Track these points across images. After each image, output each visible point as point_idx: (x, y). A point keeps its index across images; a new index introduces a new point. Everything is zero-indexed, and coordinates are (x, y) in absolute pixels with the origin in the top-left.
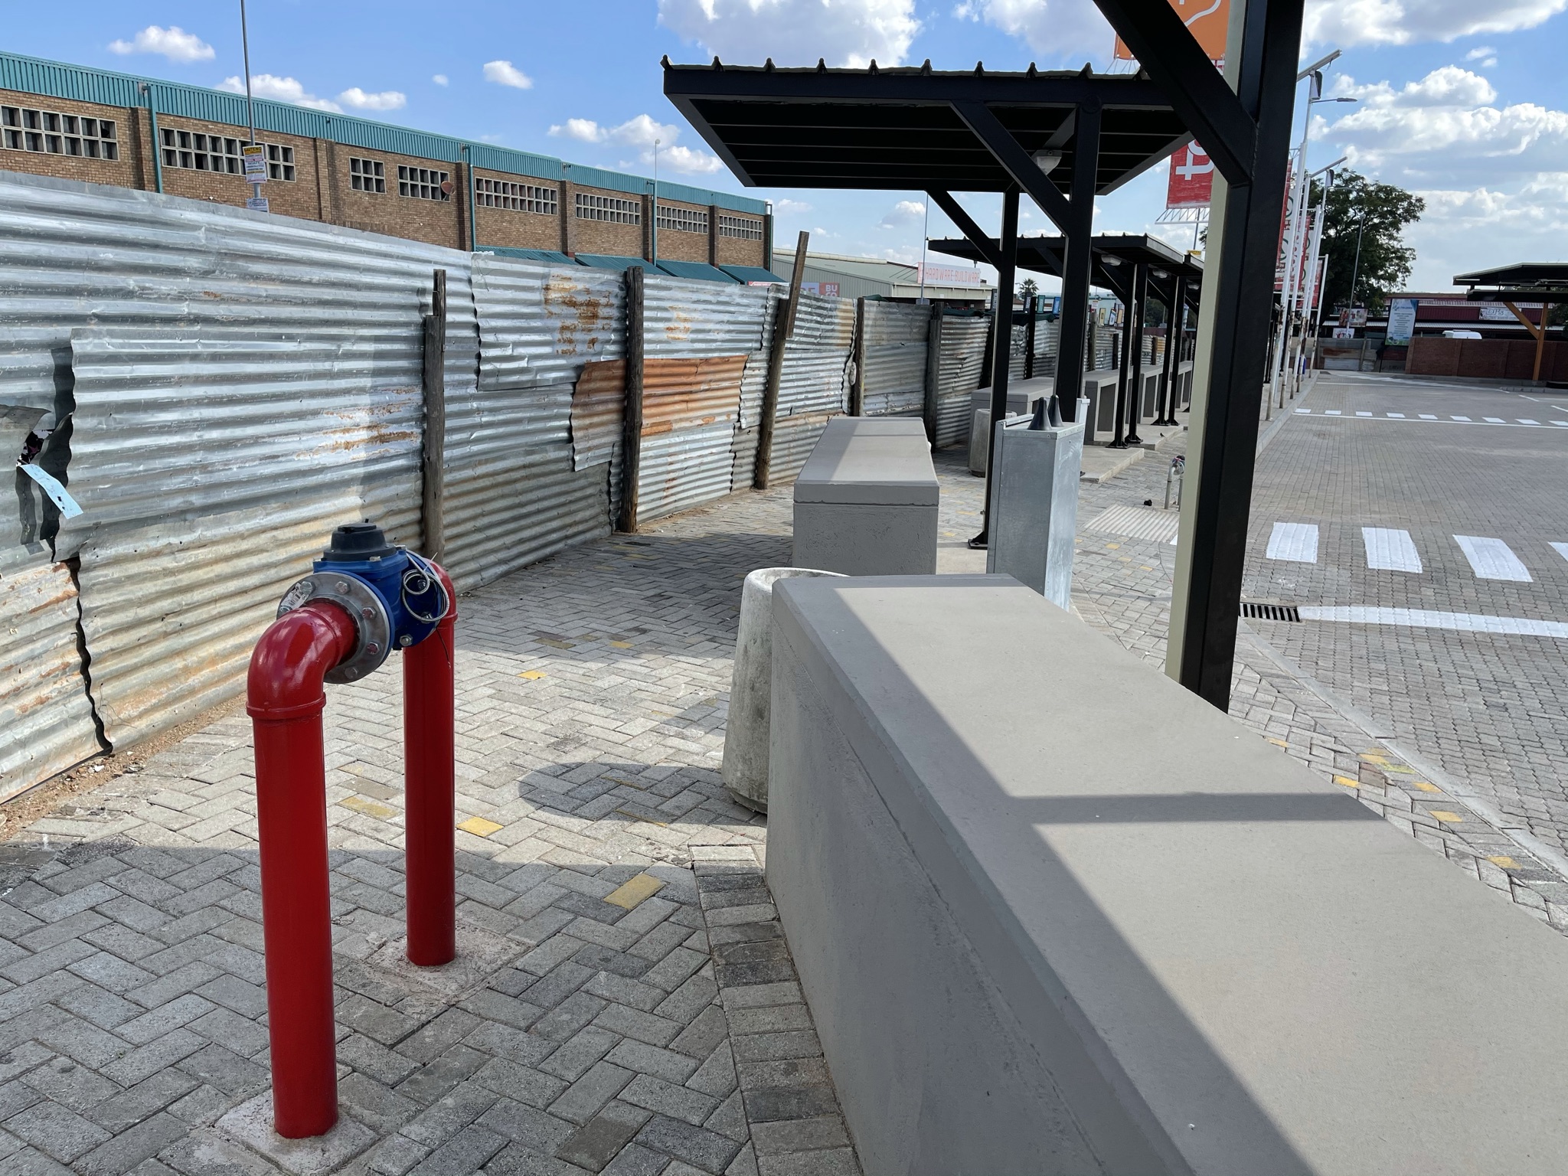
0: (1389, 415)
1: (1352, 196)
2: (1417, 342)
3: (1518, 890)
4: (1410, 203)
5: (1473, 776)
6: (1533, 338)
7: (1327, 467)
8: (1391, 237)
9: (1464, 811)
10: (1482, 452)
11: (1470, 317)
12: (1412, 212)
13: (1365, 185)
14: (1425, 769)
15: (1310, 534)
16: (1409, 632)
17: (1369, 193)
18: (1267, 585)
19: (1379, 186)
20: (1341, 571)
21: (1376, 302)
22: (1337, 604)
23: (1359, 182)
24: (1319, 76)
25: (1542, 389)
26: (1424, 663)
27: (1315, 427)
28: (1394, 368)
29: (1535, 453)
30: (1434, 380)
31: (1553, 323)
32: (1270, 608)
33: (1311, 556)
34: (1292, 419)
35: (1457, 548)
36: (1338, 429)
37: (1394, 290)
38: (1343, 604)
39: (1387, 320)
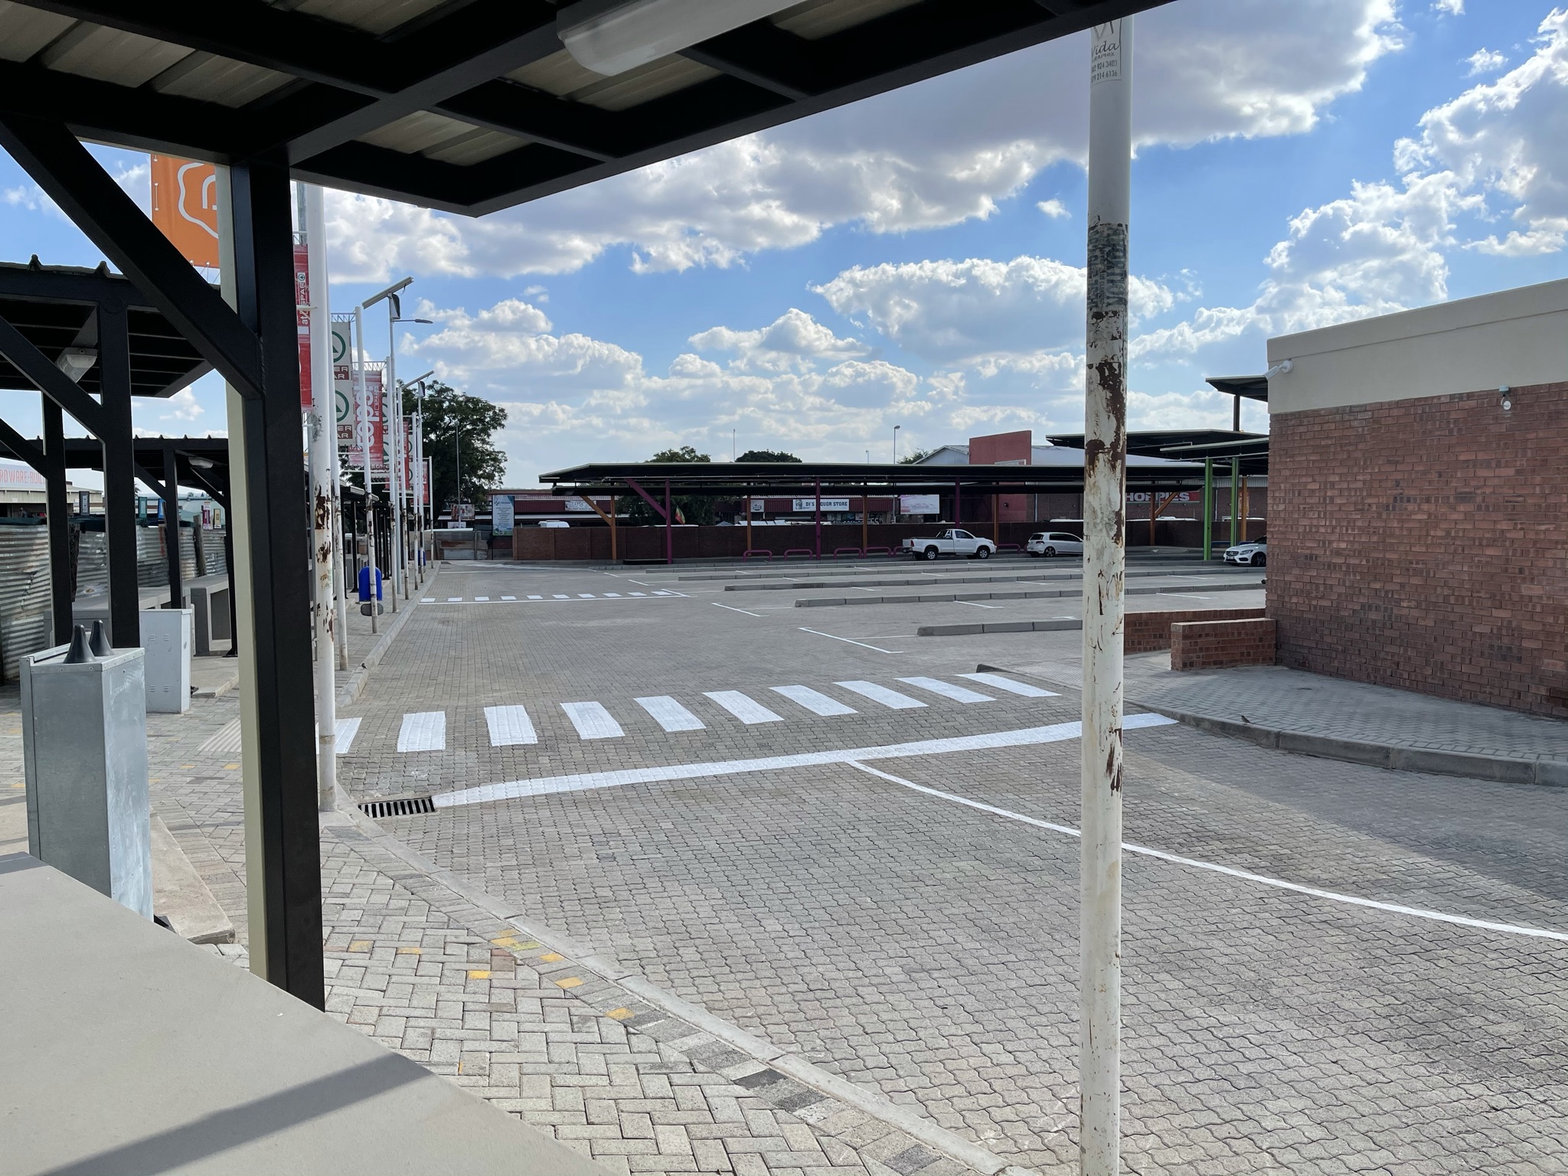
0: (503, 598)
1: (446, 405)
2: (519, 532)
3: (633, 1039)
4: (495, 413)
5: (593, 931)
6: (606, 524)
7: (453, 653)
8: (484, 442)
9: (585, 971)
10: (579, 625)
11: (559, 509)
12: (498, 420)
13: (455, 396)
14: (548, 939)
15: (437, 720)
16: (531, 802)
17: (459, 403)
18: (400, 780)
19: (467, 397)
20: (469, 753)
21: (480, 498)
22: (468, 786)
23: (450, 393)
24: (396, 299)
25: (620, 567)
26: (547, 830)
27: (440, 615)
28: (503, 556)
29: (619, 621)
30: (538, 564)
31: (620, 512)
32: (406, 802)
33: (440, 744)
34: (418, 609)
35: (563, 715)
36: (460, 615)
37: (494, 487)
38: (474, 785)
39: (491, 513)
